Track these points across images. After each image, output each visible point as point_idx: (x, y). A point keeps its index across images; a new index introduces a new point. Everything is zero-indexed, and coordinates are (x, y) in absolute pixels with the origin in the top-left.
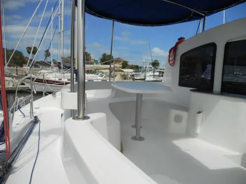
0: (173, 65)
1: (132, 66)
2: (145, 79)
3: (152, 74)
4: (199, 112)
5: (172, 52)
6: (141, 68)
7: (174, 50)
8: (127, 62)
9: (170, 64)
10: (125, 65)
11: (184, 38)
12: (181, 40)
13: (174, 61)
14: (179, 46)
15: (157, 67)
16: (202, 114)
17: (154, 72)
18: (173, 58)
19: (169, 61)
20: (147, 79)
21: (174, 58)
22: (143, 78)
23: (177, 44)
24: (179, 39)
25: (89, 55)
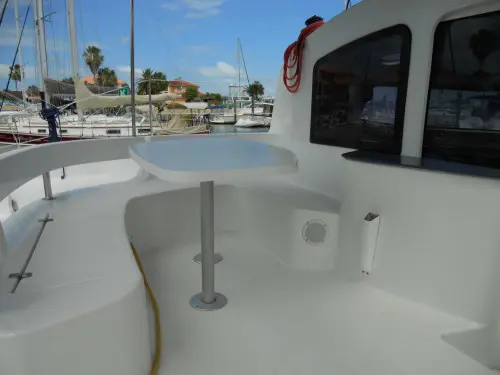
0: (294, 89)
1: (208, 95)
2: (235, 122)
3: (249, 111)
4: (371, 217)
5: (292, 54)
6: (225, 99)
7: (297, 50)
8: (197, 87)
9: (288, 88)
10: (192, 94)
11: (320, 19)
12: (313, 23)
13: (298, 80)
14: (310, 38)
15: (259, 96)
16: (376, 220)
17: (253, 107)
18: (294, 71)
19: (285, 78)
20: (240, 122)
21: (298, 72)
22: (232, 120)
23: (304, 34)
24: (309, 22)
25: (113, 72)
